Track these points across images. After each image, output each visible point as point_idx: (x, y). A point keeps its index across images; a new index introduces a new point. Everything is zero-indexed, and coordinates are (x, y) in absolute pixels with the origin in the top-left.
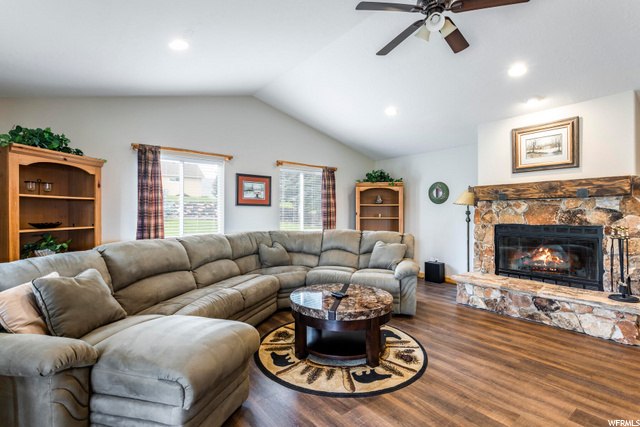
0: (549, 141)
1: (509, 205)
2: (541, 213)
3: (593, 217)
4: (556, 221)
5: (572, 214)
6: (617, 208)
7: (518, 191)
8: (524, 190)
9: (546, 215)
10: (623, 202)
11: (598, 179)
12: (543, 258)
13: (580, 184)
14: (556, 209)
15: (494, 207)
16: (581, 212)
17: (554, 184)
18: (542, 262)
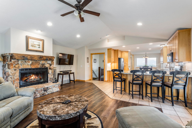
0: (37, 43)
1: (25, 62)
2: (35, 64)
3: (47, 65)
4: (39, 67)
5: (43, 65)
6: (50, 63)
7: (31, 57)
8: (33, 57)
9: (37, 65)
10: (52, 62)
11: (50, 57)
12: (32, 78)
13: (46, 57)
14: (39, 63)
15: (20, 62)
16: (44, 64)
17: (41, 56)
18: (32, 79)
